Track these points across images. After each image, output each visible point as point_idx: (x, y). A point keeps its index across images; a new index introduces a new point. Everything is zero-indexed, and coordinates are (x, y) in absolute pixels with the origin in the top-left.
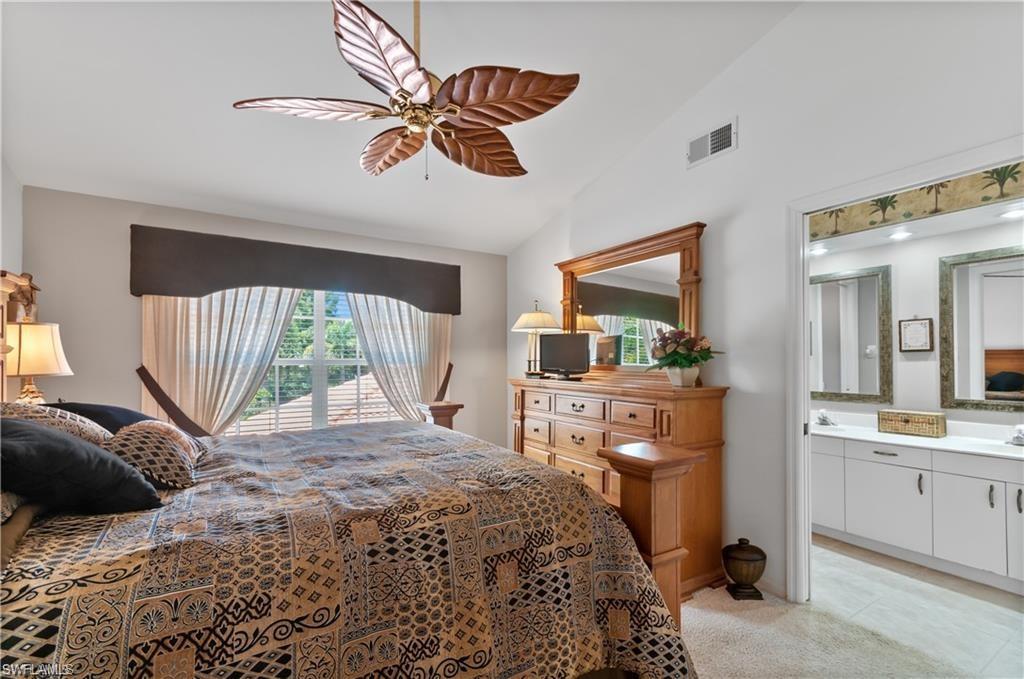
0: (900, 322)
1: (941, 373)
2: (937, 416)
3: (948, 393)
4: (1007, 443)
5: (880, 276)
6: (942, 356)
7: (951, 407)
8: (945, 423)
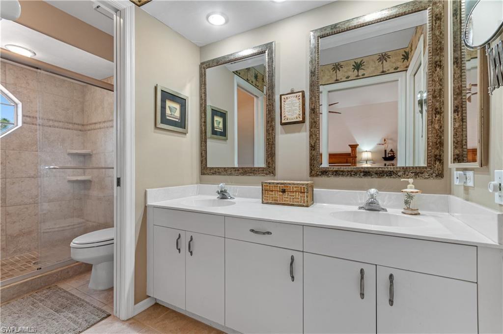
0: (281, 96)
1: (310, 144)
2: (307, 184)
3: (315, 162)
4: (360, 208)
5: (267, 53)
6: (311, 127)
7: (317, 175)
8: (313, 190)
